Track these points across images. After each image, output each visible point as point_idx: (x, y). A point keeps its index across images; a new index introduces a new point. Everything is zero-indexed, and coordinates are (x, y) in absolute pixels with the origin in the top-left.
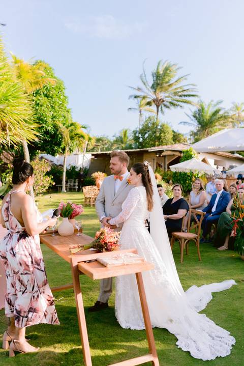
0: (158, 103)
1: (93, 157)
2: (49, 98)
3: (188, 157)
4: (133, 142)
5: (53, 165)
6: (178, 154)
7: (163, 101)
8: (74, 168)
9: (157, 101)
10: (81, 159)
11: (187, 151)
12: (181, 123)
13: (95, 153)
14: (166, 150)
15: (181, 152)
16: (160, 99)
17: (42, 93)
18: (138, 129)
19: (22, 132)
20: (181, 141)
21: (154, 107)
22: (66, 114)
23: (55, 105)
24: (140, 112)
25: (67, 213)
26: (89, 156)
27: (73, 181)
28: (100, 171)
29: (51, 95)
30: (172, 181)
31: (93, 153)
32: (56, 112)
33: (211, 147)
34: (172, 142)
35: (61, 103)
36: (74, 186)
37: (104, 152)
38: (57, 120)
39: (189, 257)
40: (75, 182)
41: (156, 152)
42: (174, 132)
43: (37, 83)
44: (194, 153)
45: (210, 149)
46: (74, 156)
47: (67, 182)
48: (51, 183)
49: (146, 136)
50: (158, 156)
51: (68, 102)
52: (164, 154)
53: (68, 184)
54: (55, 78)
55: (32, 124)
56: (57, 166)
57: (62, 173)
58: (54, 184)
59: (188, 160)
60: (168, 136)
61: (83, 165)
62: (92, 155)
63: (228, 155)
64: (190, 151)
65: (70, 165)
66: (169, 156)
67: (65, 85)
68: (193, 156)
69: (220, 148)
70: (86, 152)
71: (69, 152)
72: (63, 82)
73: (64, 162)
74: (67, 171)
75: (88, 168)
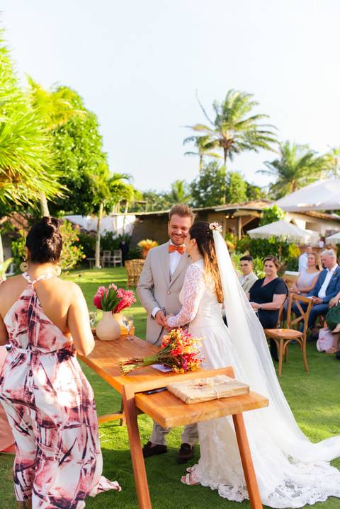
0: (227, 145)
1: (137, 219)
2: (77, 139)
3: (271, 218)
5: (83, 231)
6: (256, 214)
7: (233, 142)
8: (110, 235)
9: (224, 142)
10: (121, 223)
11: (270, 211)
12: (258, 171)
13: (141, 214)
14: (240, 209)
15: (259, 211)
16: (229, 140)
18: (198, 179)
19: (39, 185)
20: (258, 197)
21: (219, 151)
22: (99, 160)
23: (85, 148)
24: (201, 157)
25: (110, 305)
26: (132, 218)
27: (110, 252)
28: (150, 239)
29: (79, 134)
31: (138, 214)
32: (86, 158)
33: (301, 205)
34: (245, 197)
35: (92, 145)
36: (112, 259)
38: (87, 168)
39: (290, 366)
40: (112, 255)
41: (226, 212)
42: (248, 185)
43: (59, 116)
44: (279, 212)
45: (301, 207)
46: (112, 219)
47: (101, 254)
48: (80, 257)
49: (209, 189)
50: (227, 217)
51: (102, 144)
52: (236, 214)
53: (104, 257)
54: (84, 110)
55: (53, 172)
56: (88, 233)
57: (95, 242)
58: (84, 256)
59: (271, 222)
60: (239, 189)
61: (123, 230)
62: (137, 216)
63: (324, 215)
64: (275, 209)
65: (105, 230)
66: (244, 217)
67: (98, 120)
68: (278, 217)
69: (314, 205)
70: (128, 212)
71: (105, 212)
72: (95, 115)
73: (98, 226)
74: (102, 240)
75: (130, 234)
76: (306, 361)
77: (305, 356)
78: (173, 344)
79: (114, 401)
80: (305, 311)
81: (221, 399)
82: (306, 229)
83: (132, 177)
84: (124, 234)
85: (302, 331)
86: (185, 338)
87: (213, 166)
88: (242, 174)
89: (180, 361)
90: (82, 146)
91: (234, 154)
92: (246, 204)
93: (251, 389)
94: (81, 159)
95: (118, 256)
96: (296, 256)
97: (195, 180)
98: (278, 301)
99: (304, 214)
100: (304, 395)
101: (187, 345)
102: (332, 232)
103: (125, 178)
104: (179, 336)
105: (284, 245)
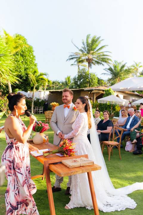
0: (90, 61)
1: (50, 93)
2: (24, 57)
3: (108, 94)
4: (74, 84)
5: (26, 97)
6: (102, 92)
7: (92, 60)
8: (38, 100)
9: (88, 60)
10: (43, 94)
11: (108, 91)
12: (102, 74)
13: (52, 91)
14: (95, 90)
15: (103, 91)
16: (91, 59)
17: (19, 54)
18: (77, 76)
19: (8, 77)
20: (103, 84)
21: (86, 64)
22: (33, 67)
23: (28, 61)
25: (39, 129)
26: (47, 93)
28: (55, 102)
29: (25, 55)
30: (99, 108)
31: (50, 91)
32: (28, 65)
33: (121, 88)
34: (97, 84)
35: (31, 60)
36: (39, 110)
37: (57, 90)
38: (28, 70)
39: (113, 157)
40: (39, 108)
41: (89, 91)
42: (99, 79)
43: (17, 47)
44: (112, 91)
45: (121, 89)
46: (39, 93)
47: (34, 108)
49: (82, 80)
50: (89, 93)
51: (35, 60)
52: (93, 92)
53: (35, 109)
54: (27, 44)
55: (14, 72)
56: (28, 98)
57: (31, 103)
59: (108, 96)
60: (94, 81)
61: (44, 98)
62: (50, 92)
63: (131, 93)
64: (110, 90)
65: (36, 97)
66: (96, 93)
67: (33, 49)
68: (111, 93)
69: (127, 88)
70: (46, 90)
71: (36, 90)
72: (32, 47)
73: (33, 96)
74: (34, 102)
75: (47, 100)
76: (120, 155)
77: (120, 153)
78: (64, 145)
79: (40, 170)
80: (120, 134)
81: (83, 166)
82: (124, 99)
83: (48, 74)
84: (44, 99)
85: (119, 142)
86: (69, 143)
87: (83, 70)
88: (96, 74)
89: (67, 152)
90: (26, 60)
91: (92, 65)
92: (98, 87)
93: (94, 163)
94: (26, 66)
95: (41, 109)
96: (119, 111)
97: (76, 76)
98: (109, 129)
99: (122, 92)
100: (119, 169)
101: (70, 146)
102: (135, 100)
103: (45, 75)
104: (67, 142)
105: (114, 106)
